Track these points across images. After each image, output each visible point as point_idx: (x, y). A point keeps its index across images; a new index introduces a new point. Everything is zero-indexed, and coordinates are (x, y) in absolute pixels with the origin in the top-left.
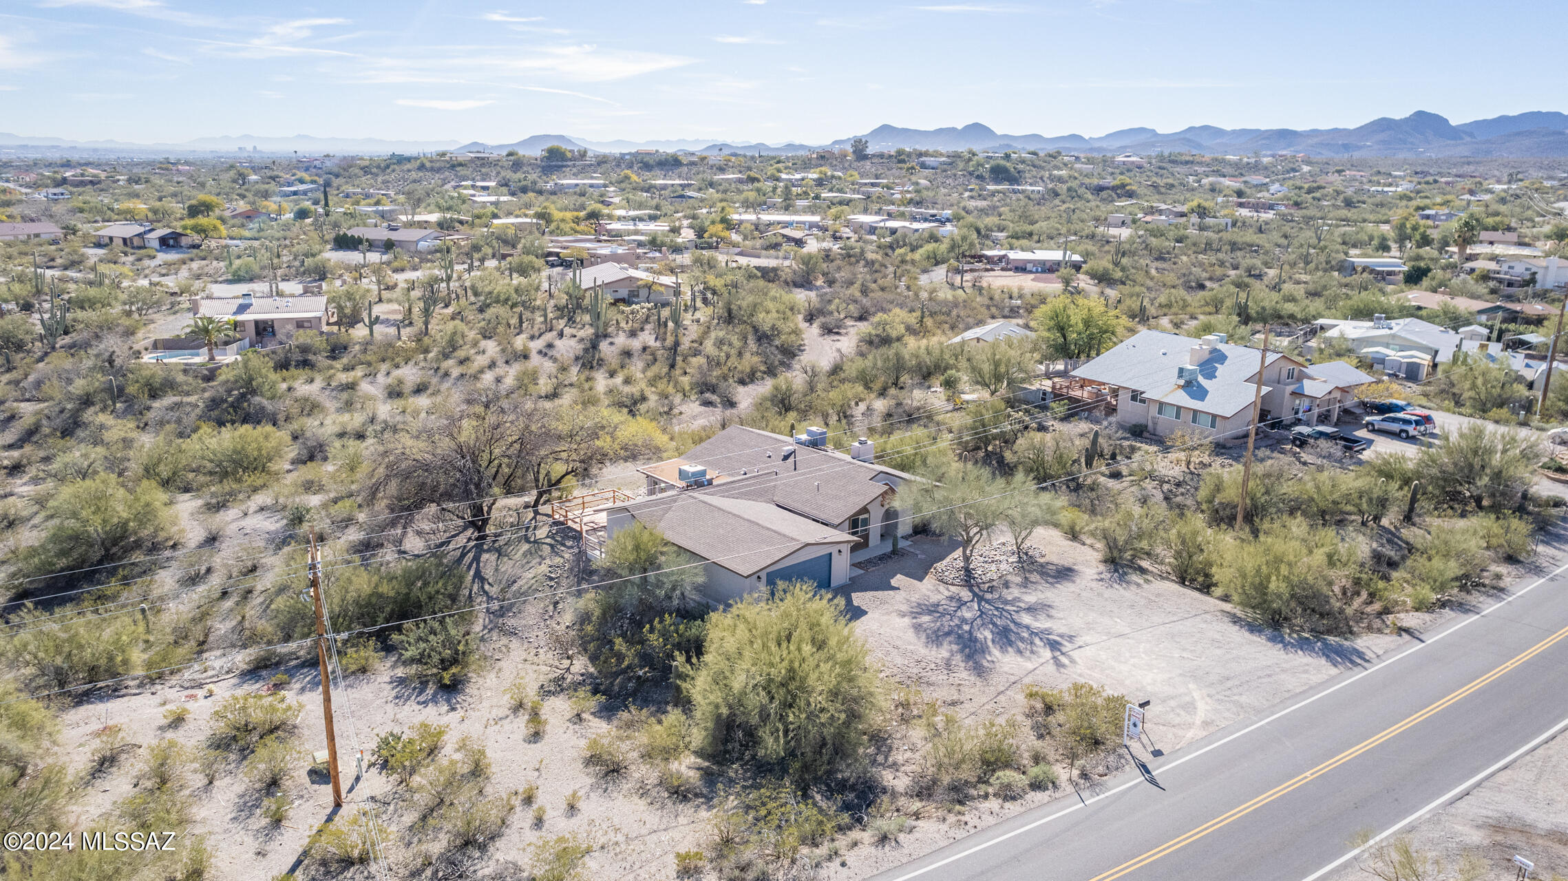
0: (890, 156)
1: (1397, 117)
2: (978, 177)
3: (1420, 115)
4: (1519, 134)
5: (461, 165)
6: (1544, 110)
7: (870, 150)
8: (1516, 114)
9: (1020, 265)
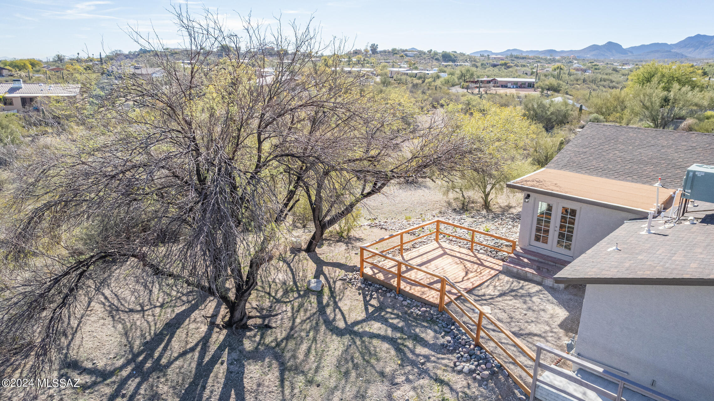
0: (389, 52)
1: (600, 45)
2: (436, 59)
3: (610, 43)
4: (652, 52)
5: (176, 53)
6: (660, 42)
7: (379, 49)
8: (648, 44)
9: (504, 84)
